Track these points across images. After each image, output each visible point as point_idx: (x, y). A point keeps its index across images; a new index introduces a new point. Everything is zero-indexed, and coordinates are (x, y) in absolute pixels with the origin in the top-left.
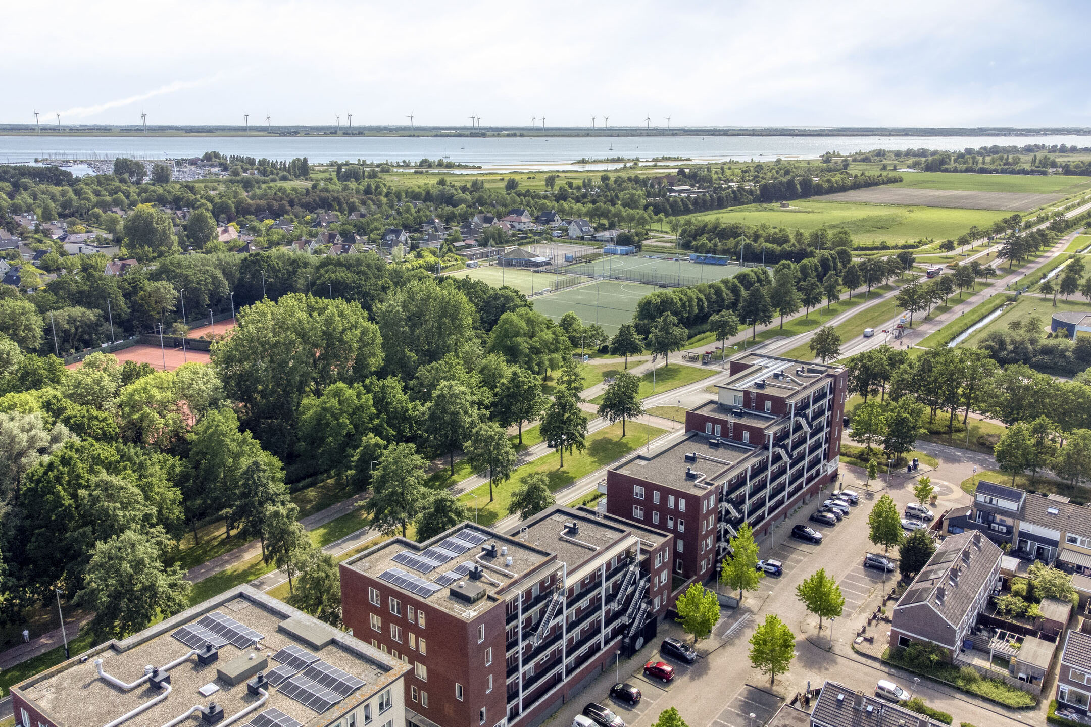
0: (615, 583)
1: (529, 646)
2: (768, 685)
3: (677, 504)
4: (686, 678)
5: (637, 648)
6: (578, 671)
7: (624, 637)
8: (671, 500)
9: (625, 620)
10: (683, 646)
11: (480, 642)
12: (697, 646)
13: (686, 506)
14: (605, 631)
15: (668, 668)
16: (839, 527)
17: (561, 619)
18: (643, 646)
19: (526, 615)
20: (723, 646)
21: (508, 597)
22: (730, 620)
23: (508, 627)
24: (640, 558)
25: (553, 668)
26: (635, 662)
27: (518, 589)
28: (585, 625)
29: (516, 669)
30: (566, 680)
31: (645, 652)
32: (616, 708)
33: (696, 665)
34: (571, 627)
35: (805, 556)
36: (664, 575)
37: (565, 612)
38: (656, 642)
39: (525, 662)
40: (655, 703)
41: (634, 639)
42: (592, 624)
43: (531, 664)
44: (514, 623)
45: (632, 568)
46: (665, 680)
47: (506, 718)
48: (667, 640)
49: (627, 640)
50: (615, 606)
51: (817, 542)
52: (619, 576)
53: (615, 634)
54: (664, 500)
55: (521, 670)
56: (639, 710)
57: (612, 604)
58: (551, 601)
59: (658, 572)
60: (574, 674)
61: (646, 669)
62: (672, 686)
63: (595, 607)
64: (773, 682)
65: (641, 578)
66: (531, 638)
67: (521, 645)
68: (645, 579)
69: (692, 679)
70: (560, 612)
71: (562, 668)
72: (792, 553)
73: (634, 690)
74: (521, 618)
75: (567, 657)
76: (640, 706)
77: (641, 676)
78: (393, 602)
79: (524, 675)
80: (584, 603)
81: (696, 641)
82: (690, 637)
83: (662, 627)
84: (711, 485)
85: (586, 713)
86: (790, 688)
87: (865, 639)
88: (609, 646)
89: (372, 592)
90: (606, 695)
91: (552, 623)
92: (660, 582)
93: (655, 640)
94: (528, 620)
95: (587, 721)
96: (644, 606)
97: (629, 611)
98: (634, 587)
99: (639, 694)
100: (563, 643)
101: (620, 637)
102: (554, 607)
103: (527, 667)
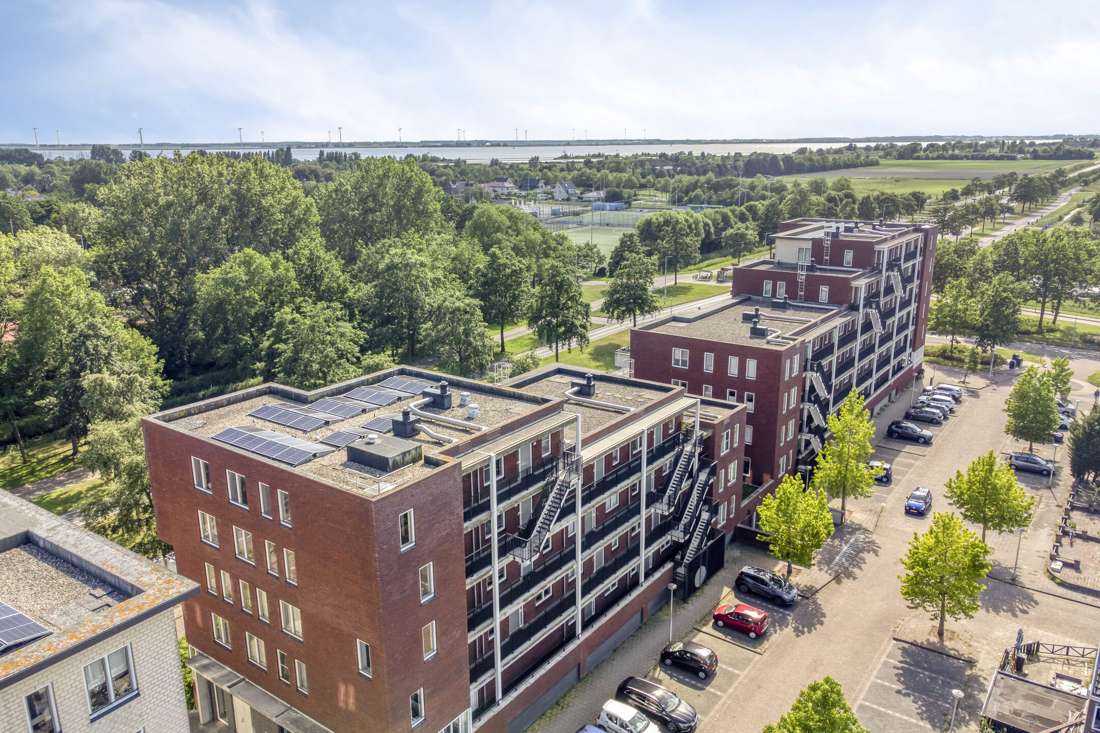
0: (659, 471)
1: (514, 567)
2: (934, 639)
3: (742, 368)
4: (789, 630)
5: (698, 583)
6: (604, 620)
7: (678, 564)
8: (733, 364)
9: (677, 535)
10: (772, 579)
11: (404, 548)
12: (794, 580)
13: (758, 369)
14: (646, 554)
15: (754, 614)
16: (947, 426)
17: (574, 524)
18: (705, 582)
19: (507, 504)
20: (837, 579)
21: (469, 462)
22: (837, 542)
23: (469, 526)
24: (698, 433)
25: (560, 614)
26: (695, 606)
27: (489, 450)
28: (612, 539)
29: (488, 613)
30: (583, 636)
31: (709, 590)
32: (675, 685)
33: (798, 610)
34: (590, 540)
35: (916, 460)
36: (733, 469)
37: (580, 510)
38: (727, 574)
39: (506, 601)
40: (743, 674)
41: (693, 568)
42: (623, 539)
43: (518, 605)
44: (482, 517)
45: (688, 448)
46: (752, 635)
47: (470, 711)
48: (745, 569)
49: (681, 570)
50: (662, 508)
51: (927, 442)
52: (667, 459)
53: (659, 561)
54: (721, 364)
55: (499, 616)
56: (719, 688)
57: (658, 505)
58: (554, 482)
59: (726, 461)
60: (597, 625)
61: (717, 618)
62: (766, 644)
63: (629, 508)
64: (941, 634)
65: (700, 470)
66: (517, 551)
67: (498, 564)
68: (707, 471)
69: (798, 632)
70: (569, 509)
71: (575, 614)
72: (896, 456)
73: (704, 653)
74: (496, 509)
75: (583, 596)
76: (716, 681)
77: (709, 628)
78: (233, 478)
79: (505, 624)
80: (610, 499)
81: (789, 572)
82: (780, 567)
83: (732, 553)
84: (794, 340)
85: (622, 694)
86: (975, 644)
87: (1066, 565)
88: (652, 580)
89: (198, 463)
90: (654, 662)
91: (555, 528)
92: (727, 481)
93: (722, 574)
94: (512, 514)
95: (624, 711)
96: (705, 516)
97: (685, 520)
98: (690, 481)
99: (713, 657)
100: (575, 569)
101: (669, 565)
102: (560, 495)
103: (510, 610)
